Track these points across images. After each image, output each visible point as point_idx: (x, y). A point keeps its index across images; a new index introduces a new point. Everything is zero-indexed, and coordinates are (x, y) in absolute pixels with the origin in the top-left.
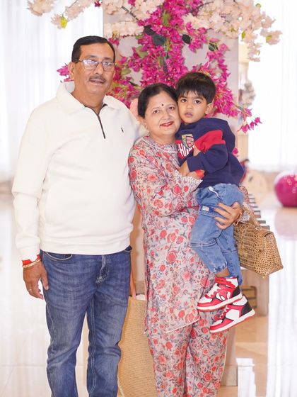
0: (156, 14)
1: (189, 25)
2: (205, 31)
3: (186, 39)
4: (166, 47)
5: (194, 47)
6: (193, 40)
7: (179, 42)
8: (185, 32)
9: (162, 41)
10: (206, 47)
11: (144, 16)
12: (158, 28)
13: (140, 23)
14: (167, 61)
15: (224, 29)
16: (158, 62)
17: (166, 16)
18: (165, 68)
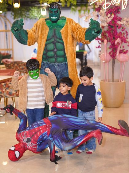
0: (111, 21)
1: (118, 24)
2: (121, 25)
3: (118, 26)
4: (113, 28)
5: (119, 28)
6: (119, 27)
7: (116, 27)
8: (117, 25)
9: (113, 27)
10: (121, 28)
11: (108, 22)
12: (111, 24)
13: (108, 23)
14: (113, 31)
15: (126, 24)
16: (111, 31)
17: (113, 22)
18: (113, 33)
